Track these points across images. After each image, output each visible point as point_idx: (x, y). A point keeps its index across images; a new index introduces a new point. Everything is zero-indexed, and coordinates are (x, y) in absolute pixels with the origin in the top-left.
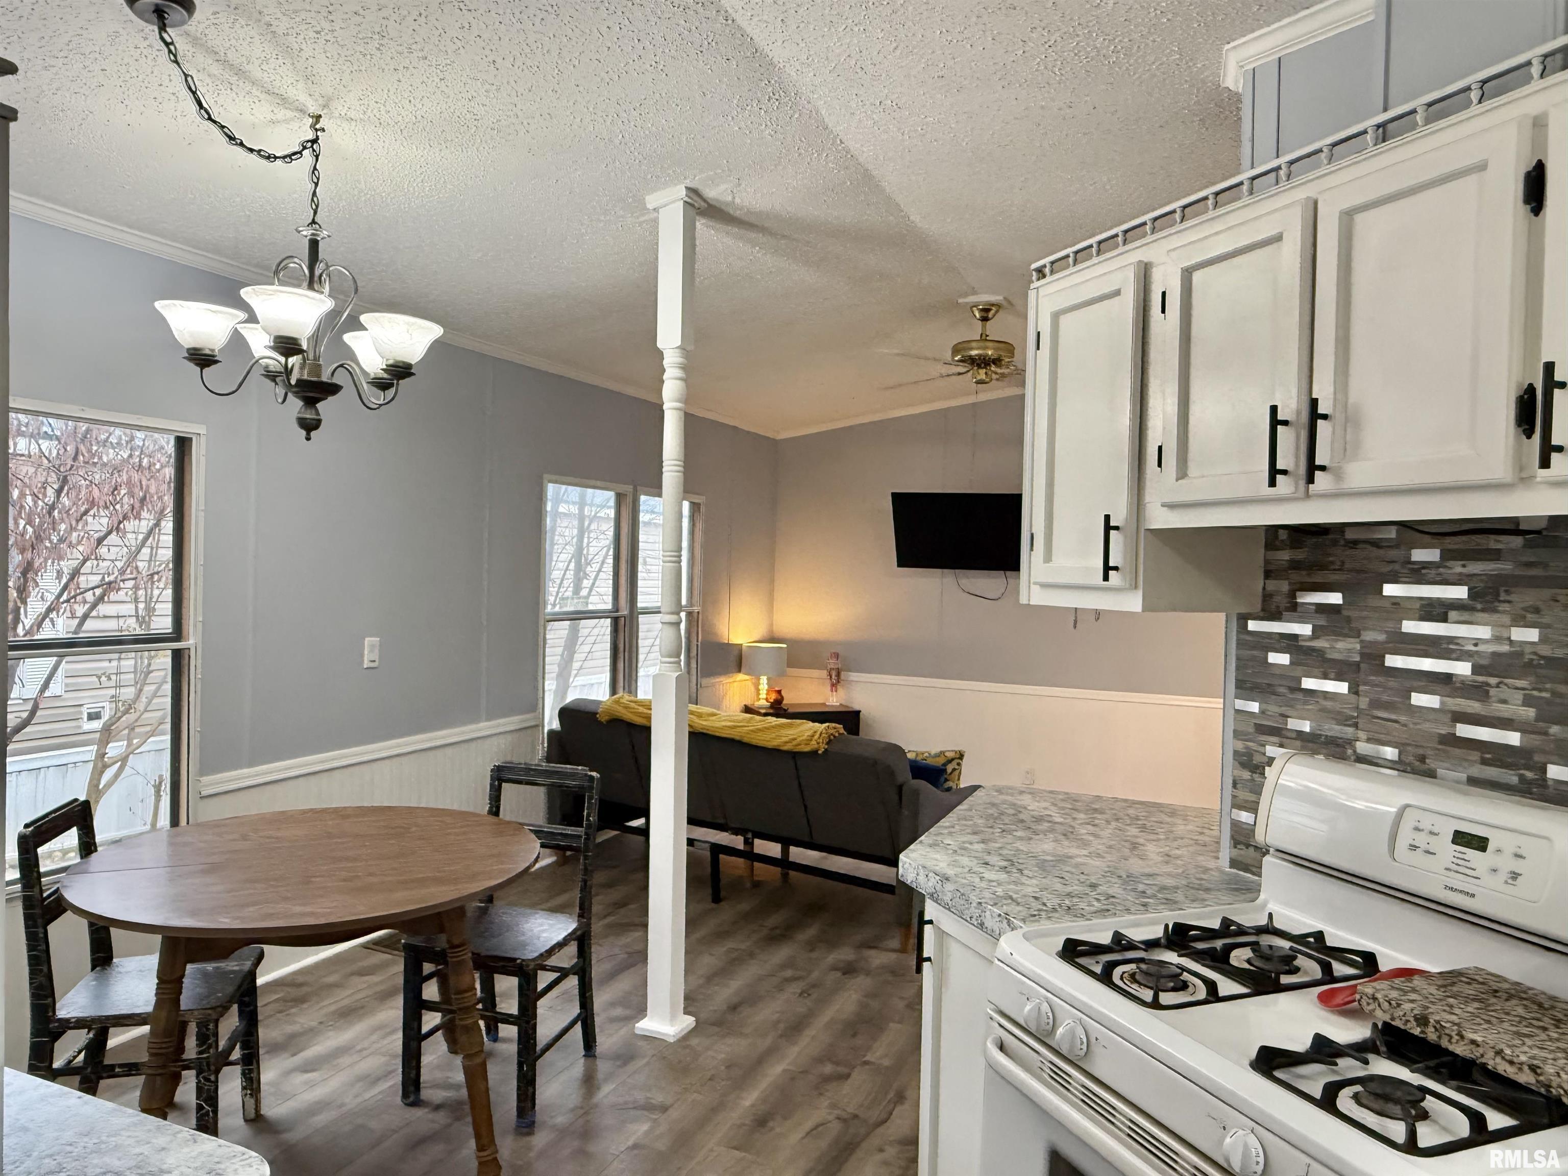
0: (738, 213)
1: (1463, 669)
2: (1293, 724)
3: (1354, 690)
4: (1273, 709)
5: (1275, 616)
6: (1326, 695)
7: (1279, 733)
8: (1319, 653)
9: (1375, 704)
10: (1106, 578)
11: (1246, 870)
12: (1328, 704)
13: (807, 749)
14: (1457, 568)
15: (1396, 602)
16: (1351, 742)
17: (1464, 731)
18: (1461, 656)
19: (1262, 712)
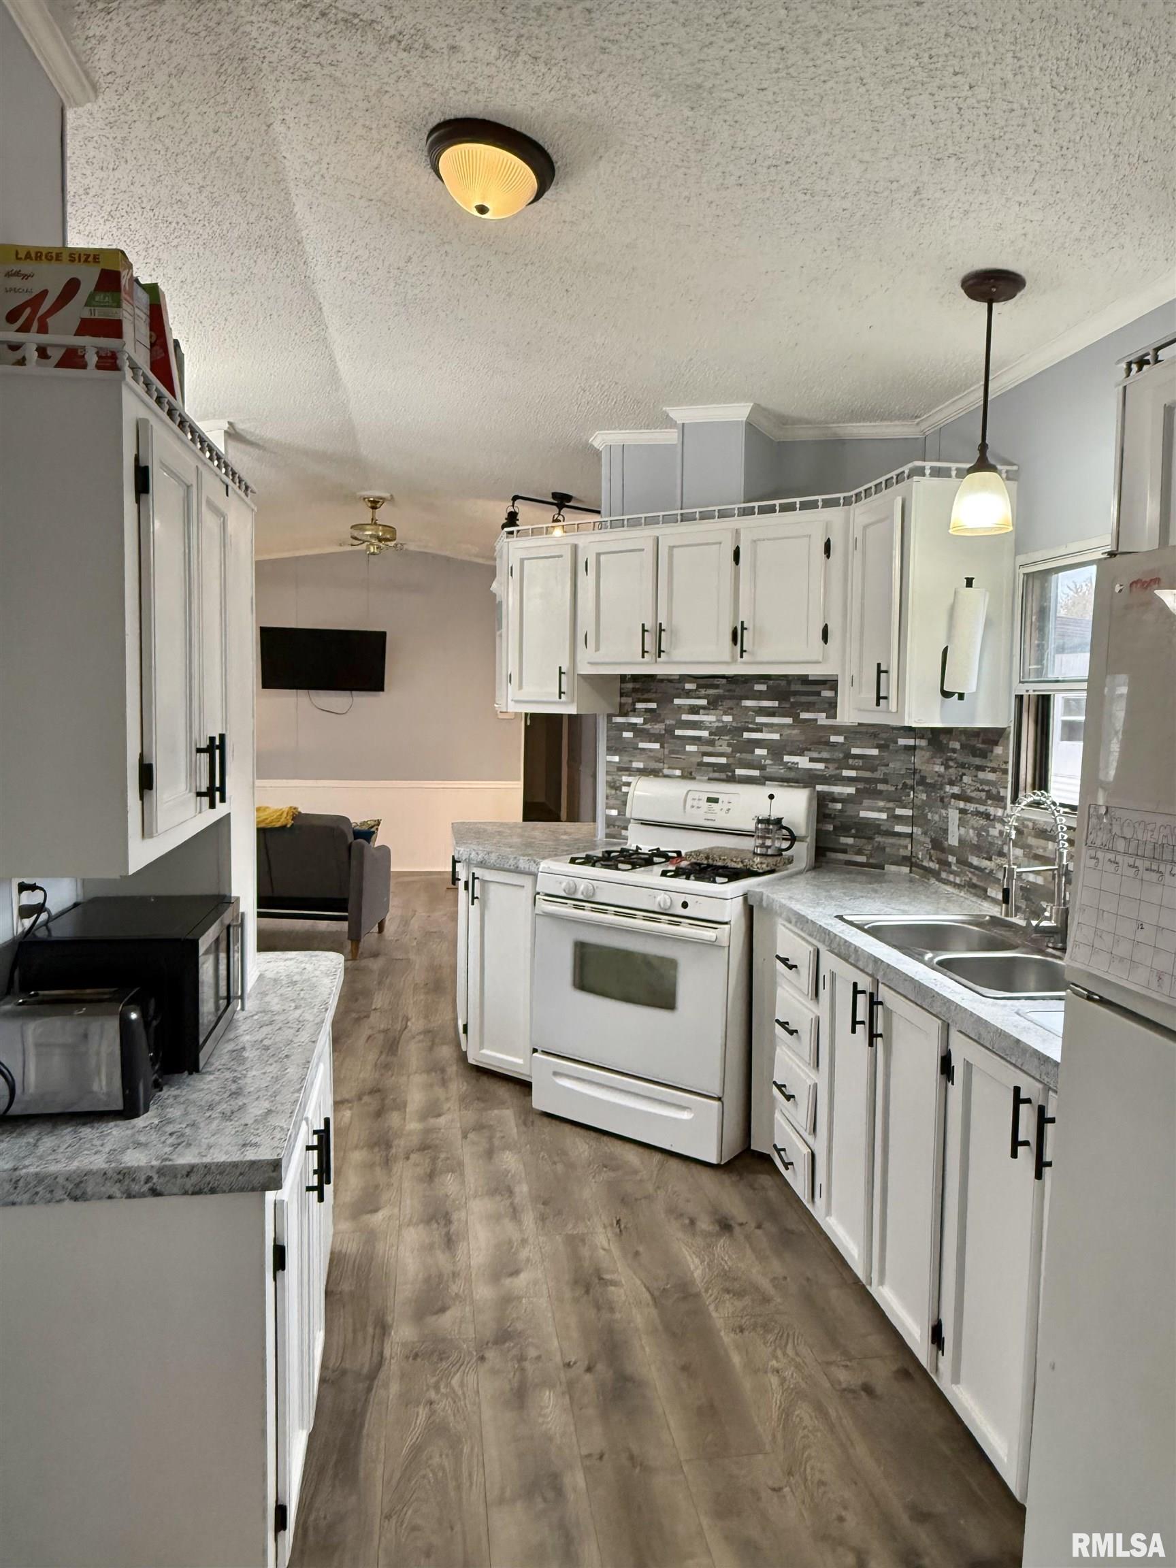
0: (253, 439)
1: (705, 734)
2: (635, 765)
3: (662, 746)
4: (626, 759)
5: (625, 715)
6: (651, 750)
7: (628, 770)
8: (647, 731)
9: (672, 752)
10: (560, 697)
11: (614, 837)
12: (652, 754)
13: (278, 825)
14: (703, 692)
15: (680, 707)
16: (661, 770)
17: (707, 759)
18: (706, 729)
19: (620, 760)
